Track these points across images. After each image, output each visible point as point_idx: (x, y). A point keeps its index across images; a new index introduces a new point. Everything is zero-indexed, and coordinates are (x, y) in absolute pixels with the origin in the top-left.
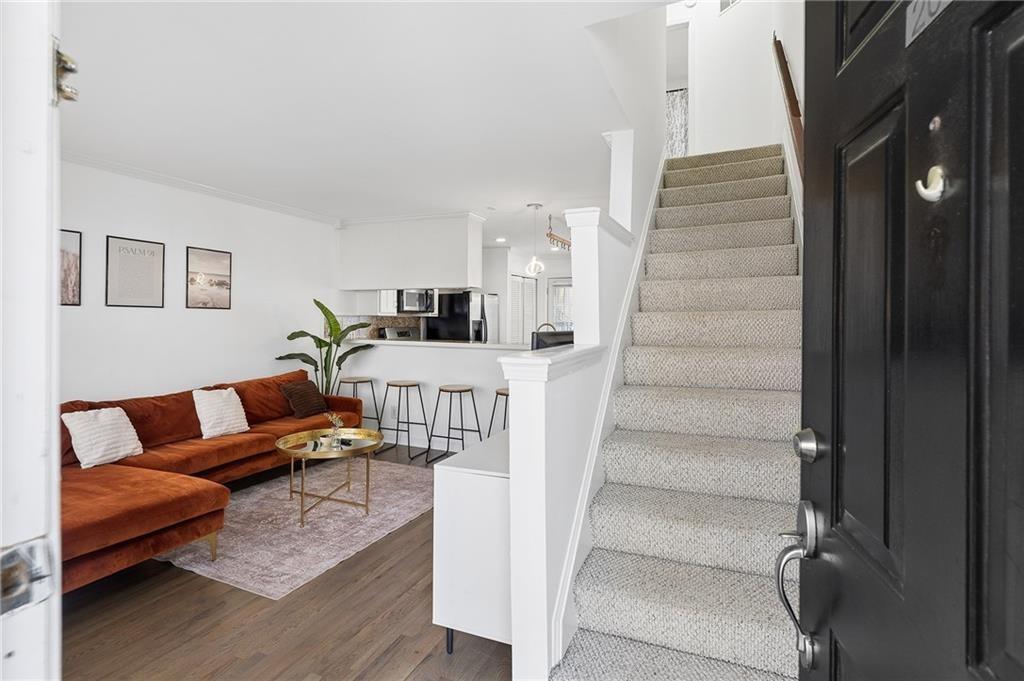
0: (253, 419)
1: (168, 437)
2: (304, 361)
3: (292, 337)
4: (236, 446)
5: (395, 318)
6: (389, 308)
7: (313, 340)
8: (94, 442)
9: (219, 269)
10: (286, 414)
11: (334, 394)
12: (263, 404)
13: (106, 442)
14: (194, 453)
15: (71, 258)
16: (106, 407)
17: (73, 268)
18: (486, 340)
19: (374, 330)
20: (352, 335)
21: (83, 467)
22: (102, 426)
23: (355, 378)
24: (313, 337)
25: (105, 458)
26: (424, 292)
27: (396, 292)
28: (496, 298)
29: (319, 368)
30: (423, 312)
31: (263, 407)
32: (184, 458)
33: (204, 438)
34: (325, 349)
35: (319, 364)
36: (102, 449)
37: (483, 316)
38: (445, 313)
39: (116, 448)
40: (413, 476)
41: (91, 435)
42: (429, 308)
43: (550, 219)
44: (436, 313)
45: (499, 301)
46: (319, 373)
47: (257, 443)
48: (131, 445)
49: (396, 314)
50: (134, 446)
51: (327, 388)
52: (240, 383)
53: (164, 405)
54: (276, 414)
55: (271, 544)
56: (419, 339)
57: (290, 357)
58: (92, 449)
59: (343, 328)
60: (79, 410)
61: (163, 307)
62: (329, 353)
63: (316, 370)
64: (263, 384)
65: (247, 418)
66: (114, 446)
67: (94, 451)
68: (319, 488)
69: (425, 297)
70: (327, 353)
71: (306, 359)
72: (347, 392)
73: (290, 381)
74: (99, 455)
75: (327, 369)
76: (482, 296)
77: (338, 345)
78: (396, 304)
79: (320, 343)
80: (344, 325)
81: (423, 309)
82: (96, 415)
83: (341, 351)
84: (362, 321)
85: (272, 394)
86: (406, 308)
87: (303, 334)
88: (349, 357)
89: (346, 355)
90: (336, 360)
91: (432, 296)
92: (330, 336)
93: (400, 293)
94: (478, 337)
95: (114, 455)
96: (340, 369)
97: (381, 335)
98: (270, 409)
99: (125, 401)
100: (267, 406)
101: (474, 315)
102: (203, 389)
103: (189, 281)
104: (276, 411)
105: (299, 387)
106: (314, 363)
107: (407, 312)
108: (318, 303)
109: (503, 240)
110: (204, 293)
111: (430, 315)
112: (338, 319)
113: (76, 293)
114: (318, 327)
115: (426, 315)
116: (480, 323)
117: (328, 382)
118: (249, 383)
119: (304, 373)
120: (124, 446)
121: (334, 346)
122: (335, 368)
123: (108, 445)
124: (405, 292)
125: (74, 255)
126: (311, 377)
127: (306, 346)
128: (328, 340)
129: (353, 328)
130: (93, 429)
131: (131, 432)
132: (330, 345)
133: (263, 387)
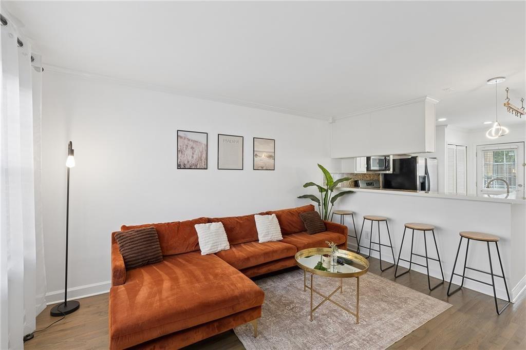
0: (284, 232)
1: (242, 240)
2: (313, 200)
3: (306, 185)
4: (274, 252)
5: (364, 174)
6: (361, 168)
7: (317, 187)
8: (207, 241)
9: (269, 148)
10: (302, 231)
11: (329, 221)
12: (290, 223)
13: (212, 242)
14: (252, 255)
15: (204, 146)
16: (215, 222)
17: (204, 151)
18: (429, 190)
19: (352, 182)
20: (339, 185)
21: (202, 254)
22: (211, 233)
23: (342, 211)
24: (317, 186)
25: (212, 251)
26: (383, 158)
27: (366, 158)
28: (435, 161)
29: (321, 204)
30: (383, 170)
31: (290, 225)
32: (246, 257)
33: (259, 242)
34: (324, 193)
35: (321, 201)
36: (210, 246)
37: (426, 172)
38: (397, 171)
39: (217, 245)
40: (388, 289)
41: (205, 237)
42: (387, 168)
43: (507, 91)
44: (391, 171)
45: (438, 163)
46: (321, 207)
47: (286, 251)
48: (224, 244)
49: (366, 172)
50: (225, 245)
51: (326, 216)
52: (279, 211)
53: (241, 222)
54: (297, 230)
55: (291, 333)
56: (378, 188)
57: (305, 197)
58: (206, 245)
59: (335, 181)
60: (202, 223)
61: (242, 169)
62: (326, 195)
63: (319, 205)
64: (290, 212)
65: (281, 232)
66: (216, 244)
67: (207, 246)
68: (322, 284)
69: (384, 161)
70: (325, 195)
71: (314, 198)
72: (337, 220)
73: (305, 211)
74: (209, 248)
75: (325, 204)
76: (426, 160)
77: (332, 191)
78: (366, 166)
79: (321, 189)
80: (335, 179)
81: (383, 168)
82: (209, 226)
83: (333, 194)
84: (345, 176)
85: (295, 219)
86: (372, 168)
87: (312, 184)
88: (339, 198)
89: (336, 197)
90: (330, 200)
91: (389, 160)
92: (327, 185)
93: (368, 159)
94: (423, 188)
95: (216, 249)
96: (333, 205)
97: (356, 184)
98: (295, 227)
99: (224, 218)
100: (292, 225)
101: (420, 172)
102: (260, 214)
103: (255, 155)
104: (297, 228)
105: (310, 215)
106: (318, 201)
107: (372, 170)
108: (320, 166)
109: (444, 119)
110: (262, 161)
111: (387, 172)
112: (332, 175)
113: (206, 163)
114: (320, 180)
115: (385, 172)
116: (424, 178)
117: (326, 212)
118: (283, 211)
119: (312, 207)
120: (220, 244)
121: (329, 191)
122: (330, 204)
123: (213, 243)
124: (372, 158)
125: (204, 144)
126: (316, 209)
127: (313, 191)
128: (326, 188)
129: (340, 181)
130: (207, 234)
131: (224, 236)
132: (327, 191)
133: (290, 214)
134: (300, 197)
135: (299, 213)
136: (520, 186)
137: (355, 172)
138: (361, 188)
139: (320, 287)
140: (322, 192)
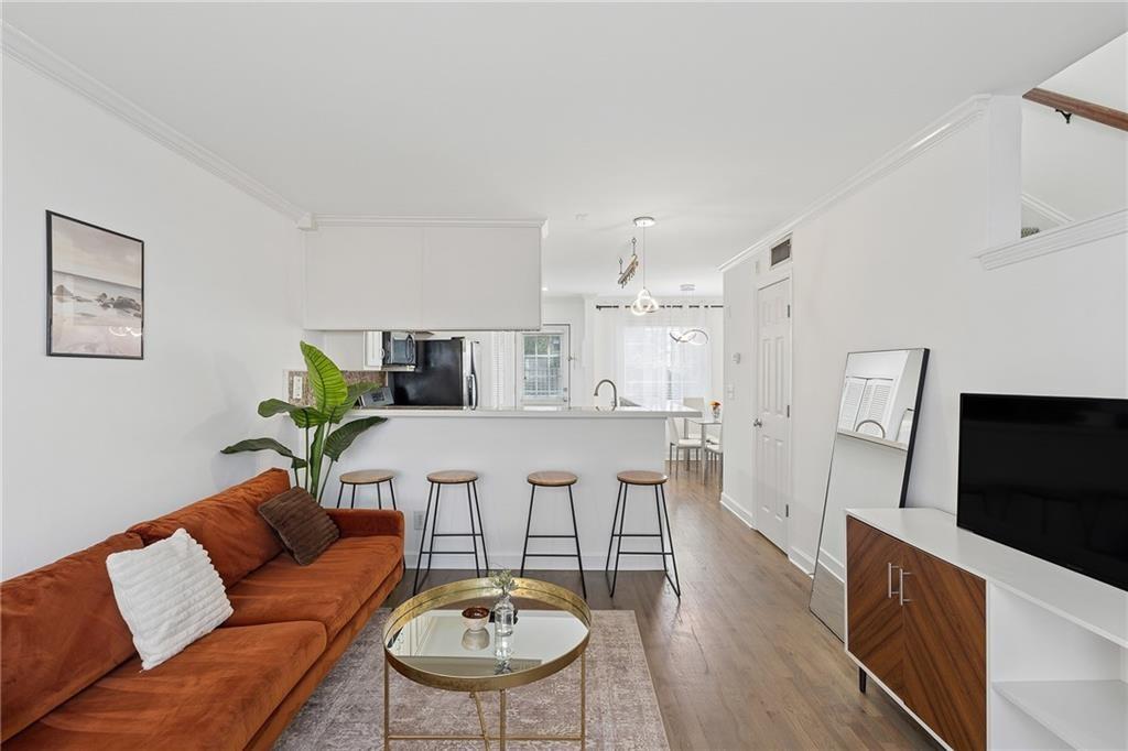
2: (270, 451)
6: (375, 358)
23: (374, 473)
27: (382, 334)
31: (237, 555)
33: (145, 667)
37: (473, 372)
49: (382, 368)
57: (249, 446)
62: (318, 435)
64: (227, 507)
70: (315, 436)
71: (279, 447)
78: (382, 353)
79: (307, 419)
85: (246, 525)
87: (274, 406)
96: (335, 461)
98: (248, 556)
100: (242, 551)
108: (309, 349)
116: (471, 380)
119: (280, 474)
124: (392, 334)
132: (322, 422)
133: (225, 512)
134: (229, 451)
135: (254, 506)
136: (565, 390)
137: (366, 369)
138: (364, 408)
139: (411, 712)
140: (308, 427)
